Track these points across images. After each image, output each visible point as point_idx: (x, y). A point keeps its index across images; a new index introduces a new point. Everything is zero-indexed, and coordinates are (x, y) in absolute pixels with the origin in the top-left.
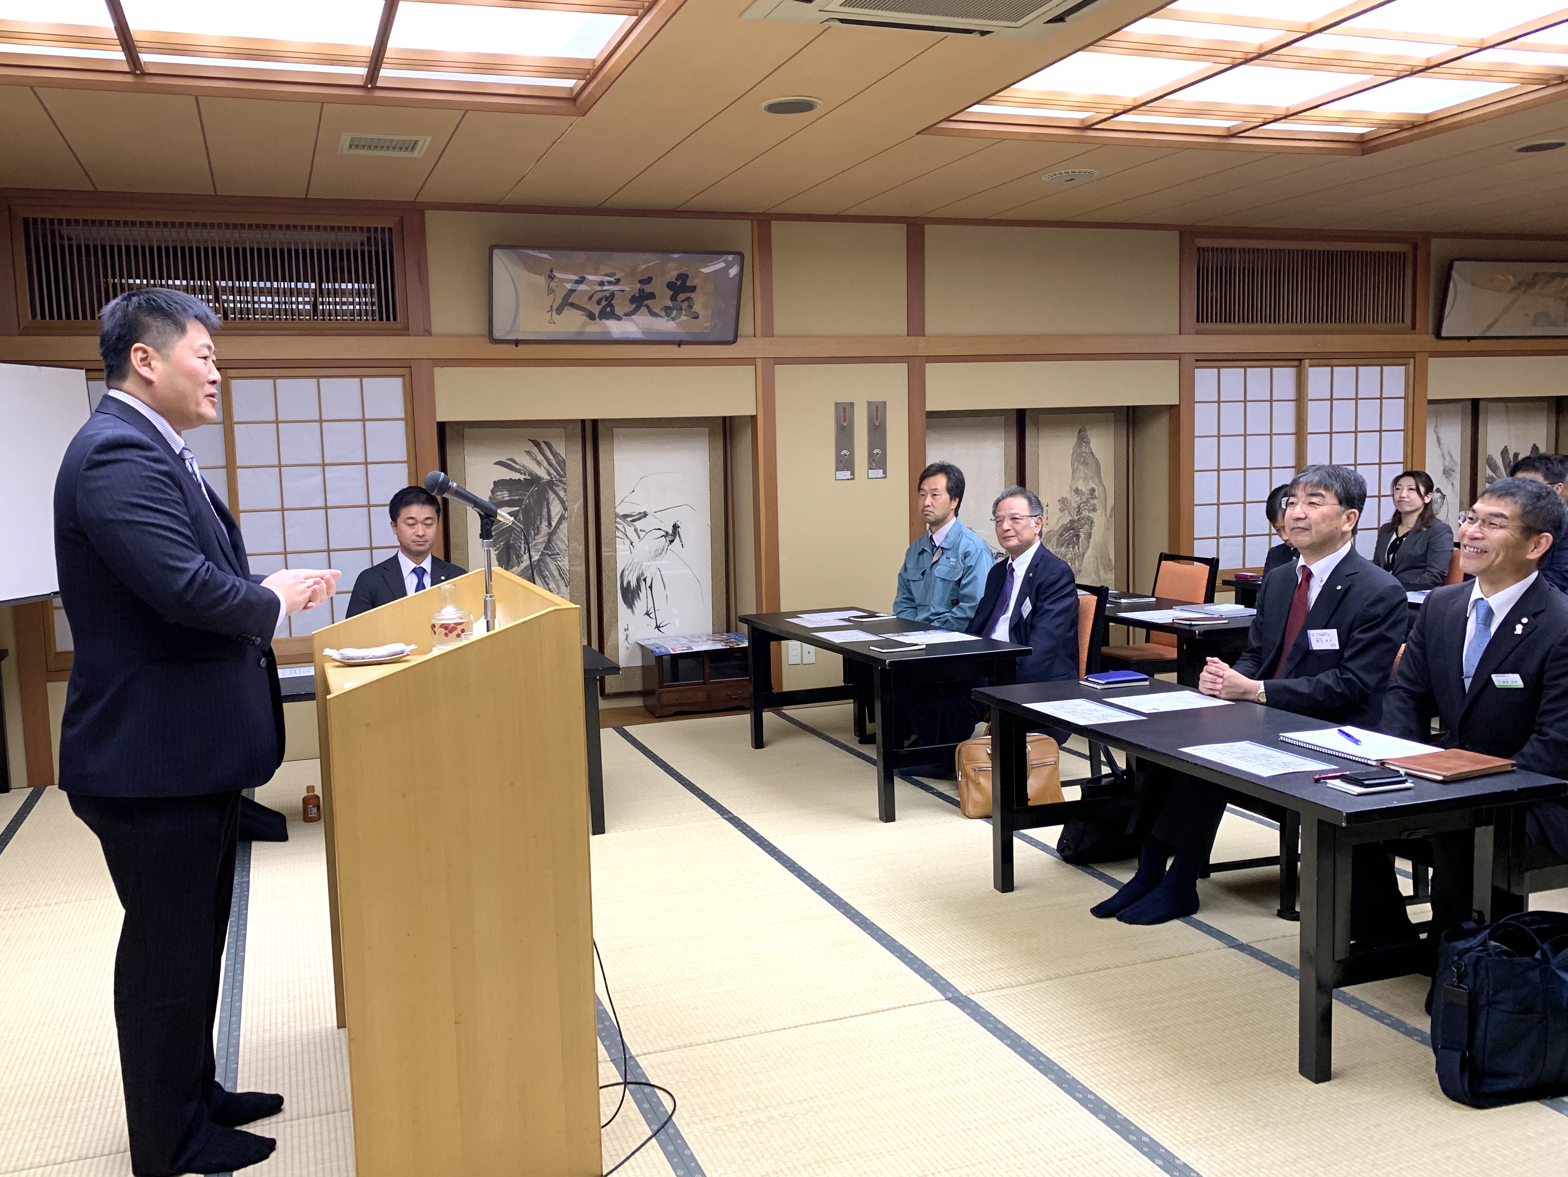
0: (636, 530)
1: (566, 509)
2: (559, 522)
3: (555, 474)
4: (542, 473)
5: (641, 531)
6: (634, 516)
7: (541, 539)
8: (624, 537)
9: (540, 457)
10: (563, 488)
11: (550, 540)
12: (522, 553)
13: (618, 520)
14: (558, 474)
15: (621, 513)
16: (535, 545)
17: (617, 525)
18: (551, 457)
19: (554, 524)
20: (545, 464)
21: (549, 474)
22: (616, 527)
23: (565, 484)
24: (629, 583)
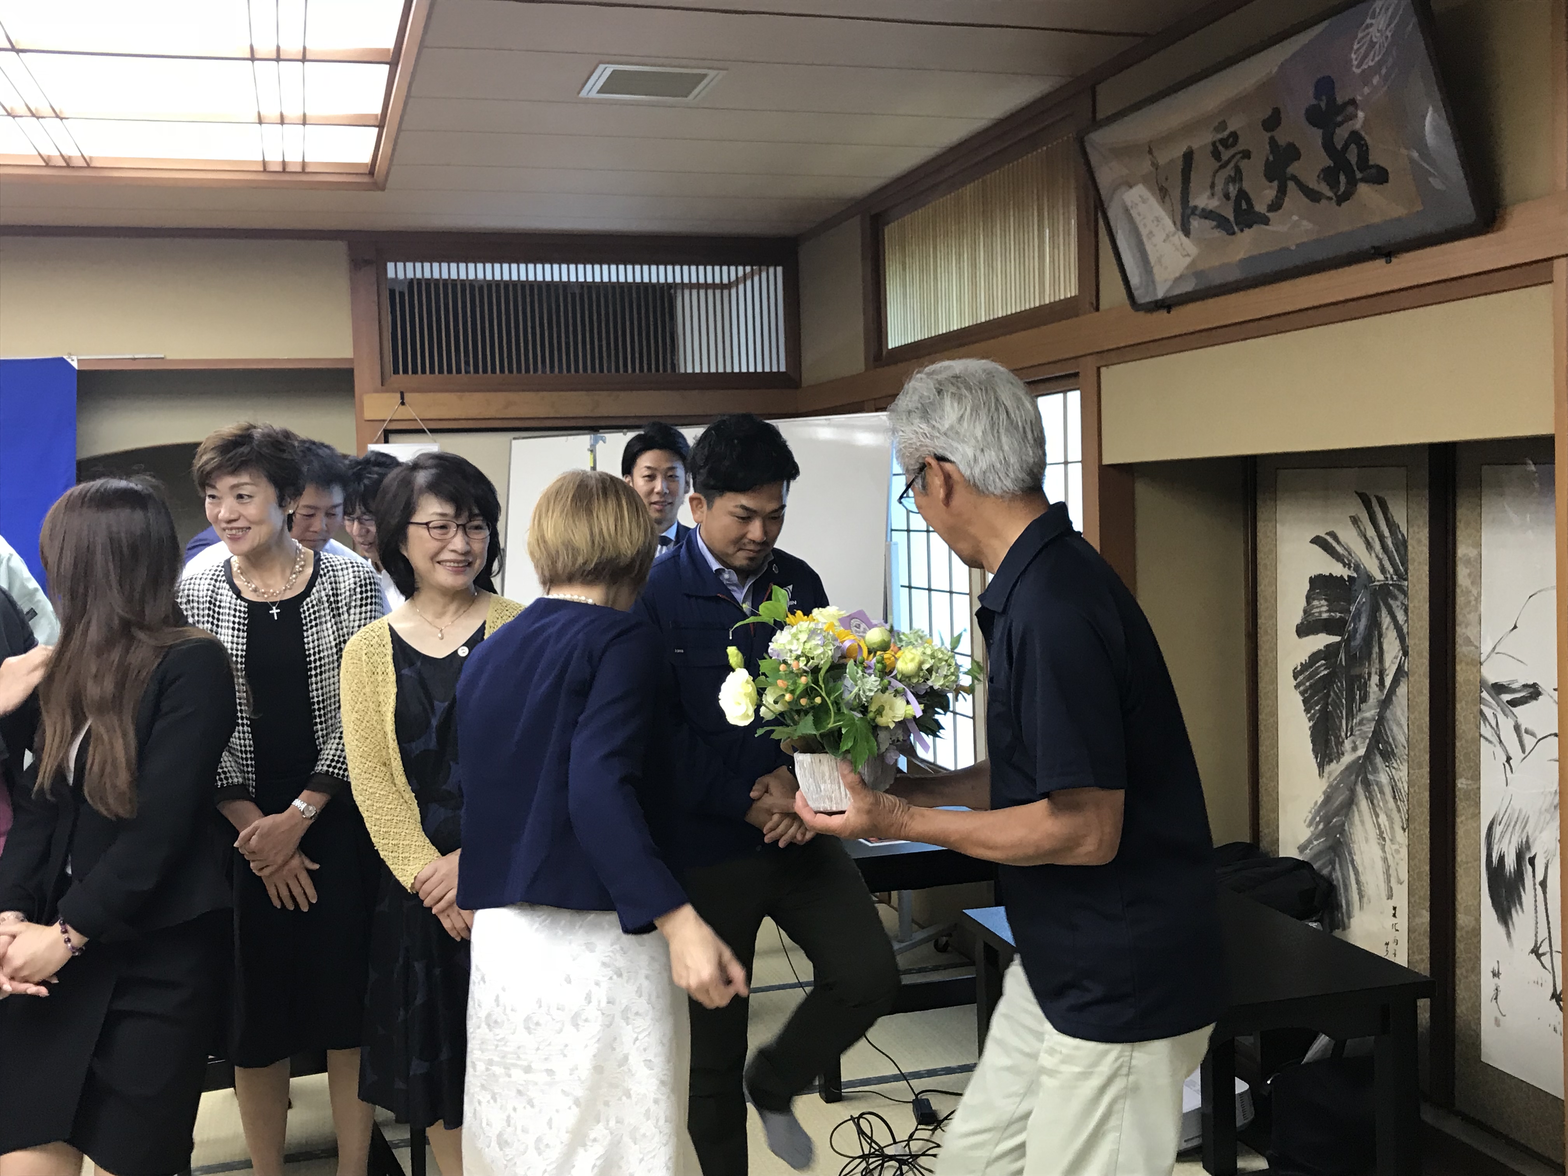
0: (1517, 728)
1: (1406, 653)
2: (1396, 682)
3: (1391, 570)
4: (1371, 566)
5: (1527, 732)
6: (1514, 691)
7: (1370, 711)
8: (1495, 739)
9: (1371, 533)
10: (1403, 604)
11: (1381, 721)
12: (1343, 734)
13: (1485, 695)
14: (1396, 571)
15: (1492, 679)
16: (1361, 723)
17: (1482, 707)
18: (1387, 533)
19: (1388, 681)
20: (1377, 546)
21: (1383, 570)
22: (1481, 712)
23: (1405, 594)
24: (1502, 858)
